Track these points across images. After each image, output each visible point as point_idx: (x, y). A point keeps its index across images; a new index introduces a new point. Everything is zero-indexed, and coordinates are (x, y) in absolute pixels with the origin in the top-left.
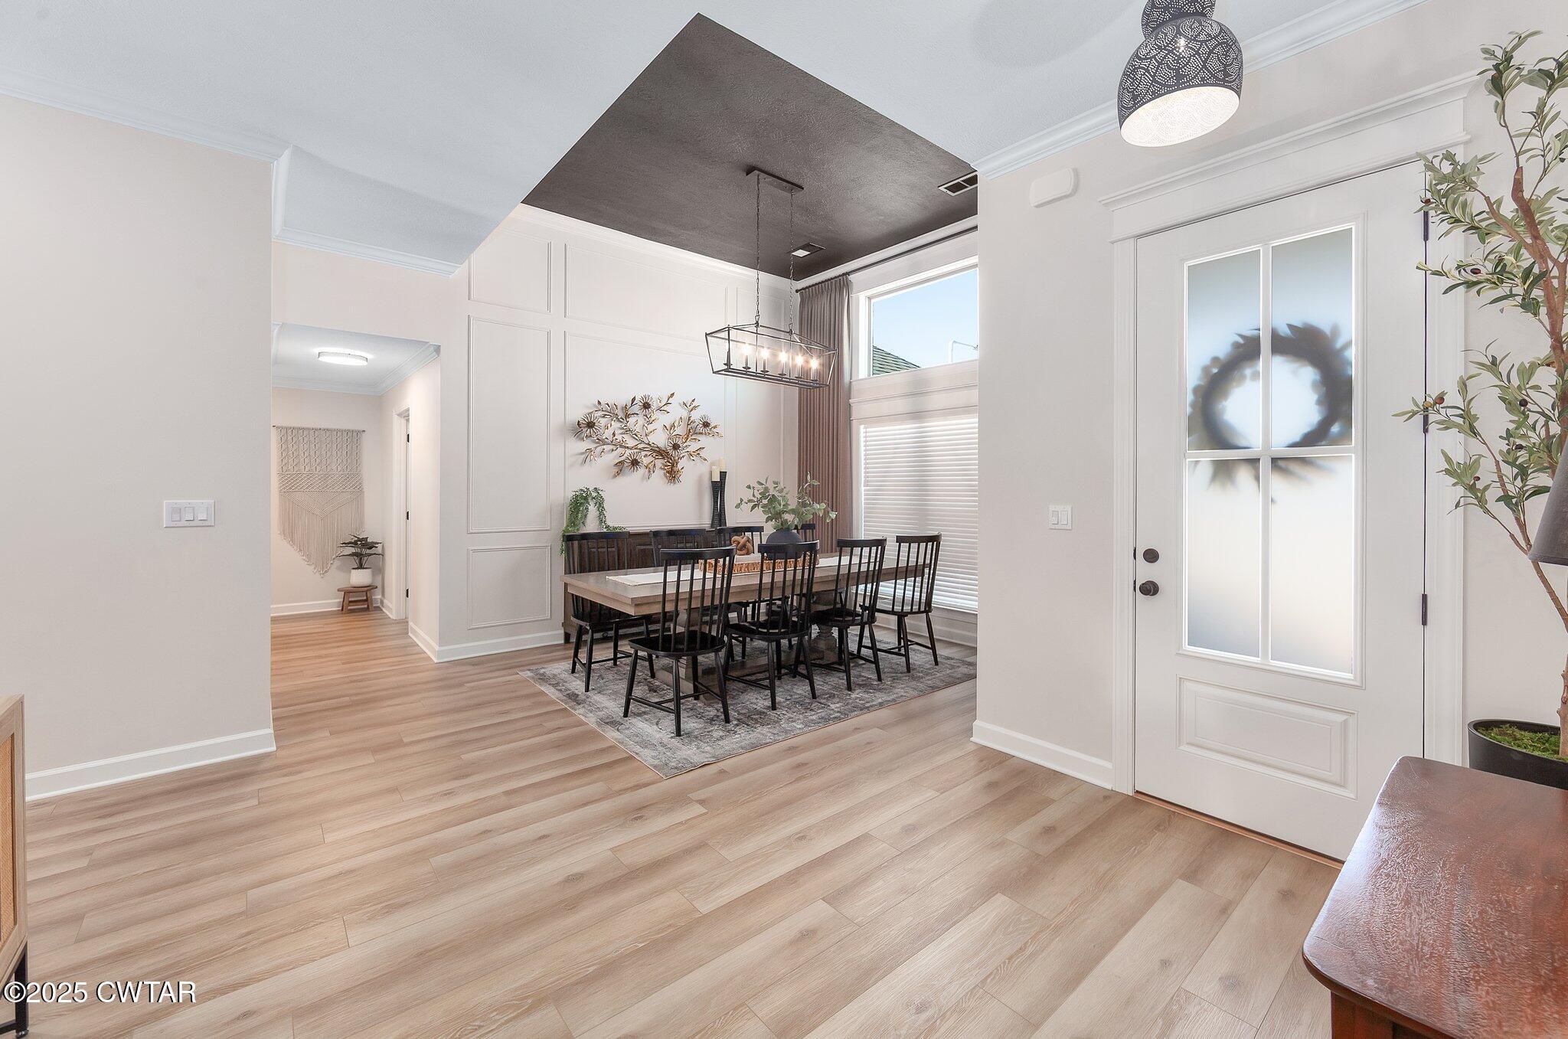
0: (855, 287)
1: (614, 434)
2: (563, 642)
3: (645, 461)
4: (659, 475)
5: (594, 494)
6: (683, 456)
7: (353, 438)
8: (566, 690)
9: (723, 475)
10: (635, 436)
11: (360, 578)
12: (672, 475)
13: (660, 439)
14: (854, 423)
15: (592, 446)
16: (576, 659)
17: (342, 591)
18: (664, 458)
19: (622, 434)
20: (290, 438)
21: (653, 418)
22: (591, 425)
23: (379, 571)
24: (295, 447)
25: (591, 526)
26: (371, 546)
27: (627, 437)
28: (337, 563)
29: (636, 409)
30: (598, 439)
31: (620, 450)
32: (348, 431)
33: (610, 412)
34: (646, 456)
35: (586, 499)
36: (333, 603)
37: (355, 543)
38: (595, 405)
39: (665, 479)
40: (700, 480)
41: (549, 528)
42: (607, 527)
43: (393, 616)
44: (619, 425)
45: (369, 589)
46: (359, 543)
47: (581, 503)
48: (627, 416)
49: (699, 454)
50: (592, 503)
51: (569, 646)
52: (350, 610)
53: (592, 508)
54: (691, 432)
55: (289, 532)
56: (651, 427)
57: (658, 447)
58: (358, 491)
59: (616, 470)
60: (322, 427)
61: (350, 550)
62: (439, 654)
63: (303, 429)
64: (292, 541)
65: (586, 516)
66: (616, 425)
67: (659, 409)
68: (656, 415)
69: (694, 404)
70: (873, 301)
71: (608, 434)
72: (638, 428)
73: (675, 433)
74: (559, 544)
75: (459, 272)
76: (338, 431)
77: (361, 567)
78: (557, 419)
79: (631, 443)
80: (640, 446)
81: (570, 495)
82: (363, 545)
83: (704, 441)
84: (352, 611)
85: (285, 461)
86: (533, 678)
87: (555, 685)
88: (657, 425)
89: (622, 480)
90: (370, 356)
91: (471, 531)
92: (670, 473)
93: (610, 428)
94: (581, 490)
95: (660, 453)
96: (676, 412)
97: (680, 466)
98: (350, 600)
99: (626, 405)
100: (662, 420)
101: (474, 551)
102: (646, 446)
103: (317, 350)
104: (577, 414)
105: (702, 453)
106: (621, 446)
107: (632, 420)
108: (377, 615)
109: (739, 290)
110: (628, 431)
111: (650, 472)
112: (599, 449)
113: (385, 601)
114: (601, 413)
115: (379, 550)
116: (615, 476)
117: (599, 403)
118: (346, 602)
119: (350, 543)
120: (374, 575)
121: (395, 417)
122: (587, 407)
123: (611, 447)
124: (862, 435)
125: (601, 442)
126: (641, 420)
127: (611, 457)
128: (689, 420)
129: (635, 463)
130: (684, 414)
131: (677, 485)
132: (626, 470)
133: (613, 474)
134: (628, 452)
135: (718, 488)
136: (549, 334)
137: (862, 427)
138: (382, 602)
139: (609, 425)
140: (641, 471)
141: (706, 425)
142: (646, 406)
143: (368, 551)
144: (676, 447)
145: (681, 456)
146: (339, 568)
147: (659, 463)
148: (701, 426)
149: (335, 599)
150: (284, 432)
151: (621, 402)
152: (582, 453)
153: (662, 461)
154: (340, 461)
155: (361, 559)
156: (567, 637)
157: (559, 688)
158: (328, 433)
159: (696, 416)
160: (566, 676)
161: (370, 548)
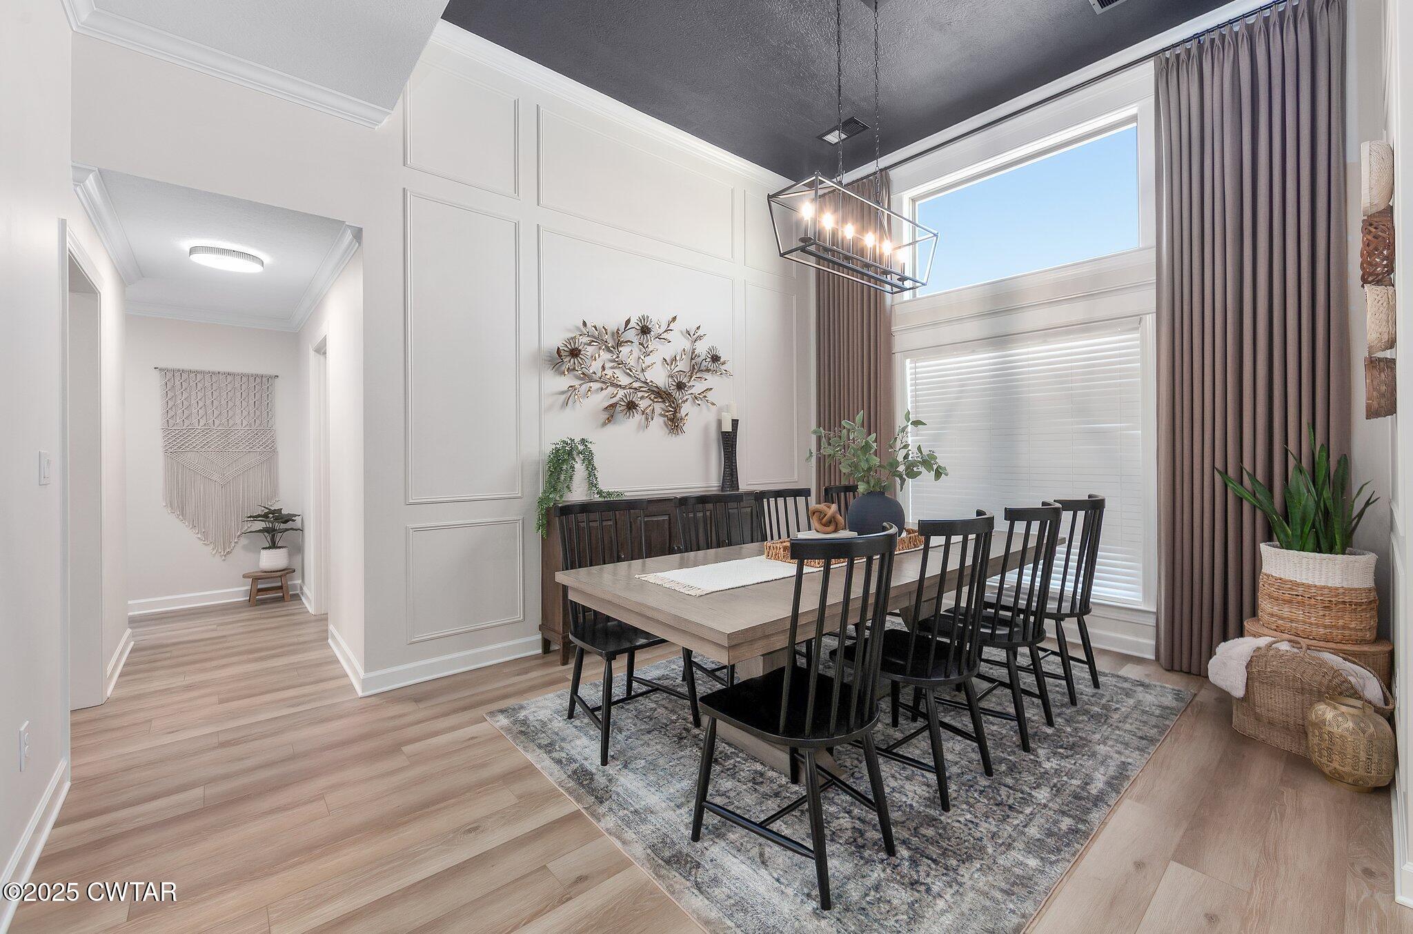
0: (895, 186)
1: (603, 368)
2: (540, 651)
3: (643, 404)
4: (658, 423)
5: (581, 448)
6: (687, 400)
7: (263, 384)
8: (571, 760)
9: (735, 423)
10: (628, 372)
11: (271, 560)
12: (674, 423)
13: (659, 376)
14: (898, 358)
15: (576, 383)
16: (575, 697)
17: (249, 577)
18: (664, 402)
19: (612, 368)
20: (178, 383)
21: (650, 349)
22: (575, 353)
23: (297, 550)
24: (185, 395)
25: (578, 493)
26: (288, 519)
27: (618, 373)
28: (244, 541)
29: (631, 335)
30: (583, 374)
31: (611, 390)
32: (256, 377)
33: (597, 339)
34: (642, 398)
35: (570, 453)
36: (238, 592)
37: (266, 516)
38: (578, 329)
39: (666, 429)
40: (706, 429)
41: (520, 495)
42: (600, 493)
43: (311, 608)
44: (608, 356)
45: (287, 572)
46: (271, 515)
47: (564, 461)
48: (619, 344)
49: (705, 397)
50: (579, 459)
51: (550, 658)
52: (261, 600)
53: (579, 467)
54: (696, 369)
55: (179, 502)
56: (648, 360)
57: (657, 387)
58: (270, 454)
59: (605, 416)
60: (222, 369)
61: (260, 525)
62: (365, 683)
63: (197, 372)
64: (183, 514)
65: (571, 478)
66: (605, 356)
67: (658, 337)
68: (653, 344)
69: (700, 333)
70: (917, 203)
71: (595, 367)
72: (632, 362)
73: (677, 369)
74: (534, 519)
75: (388, 122)
76: (242, 376)
77: (273, 546)
78: (529, 345)
79: (624, 380)
80: (636, 385)
81: (548, 449)
82: (276, 519)
83: (711, 380)
84: (263, 602)
85: (171, 413)
86: (508, 730)
87: (549, 748)
88: (655, 358)
89: (612, 429)
90: (266, 259)
91: (411, 501)
92: (672, 420)
93: (598, 359)
94: (564, 442)
95: (660, 394)
96: (678, 344)
97: (683, 412)
98: (259, 587)
99: (618, 330)
100: (661, 351)
101: (416, 530)
102: (643, 385)
103: (186, 244)
104: (555, 339)
105: (709, 394)
106: (613, 385)
107: (625, 350)
108: (292, 607)
109: (747, 193)
110: (620, 364)
111: (647, 419)
112: (585, 387)
113: (305, 589)
114: (585, 339)
115: (298, 524)
116: (604, 424)
117: (585, 324)
118: (254, 591)
119: (259, 516)
120: (290, 555)
121: (312, 353)
122: (570, 331)
123: (598, 385)
124: (908, 372)
125: (587, 378)
126: (636, 348)
127: (599, 399)
128: (693, 353)
129: (631, 406)
130: (687, 345)
131: (681, 437)
132: (619, 416)
133: (602, 421)
134: (621, 393)
135: (728, 441)
136: (517, 226)
137: (908, 361)
138: (301, 589)
139: (597, 356)
140: (638, 418)
141: (715, 359)
142: (645, 330)
143: (283, 526)
144: (680, 386)
145: (685, 398)
146: (245, 548)
147: (659, 407)
148: (708, 360)
149: (244, 586)
150: (169, 375)
151: (612, 327)
152: (563, 393)
153: (662, 405)
154: (245, 413)
155: (274, 535)
156: (546, 645)
157: (555, 755)
158: (230, 378)
159: (702, 348)
160: (559, 724)
161: (286, 522)
